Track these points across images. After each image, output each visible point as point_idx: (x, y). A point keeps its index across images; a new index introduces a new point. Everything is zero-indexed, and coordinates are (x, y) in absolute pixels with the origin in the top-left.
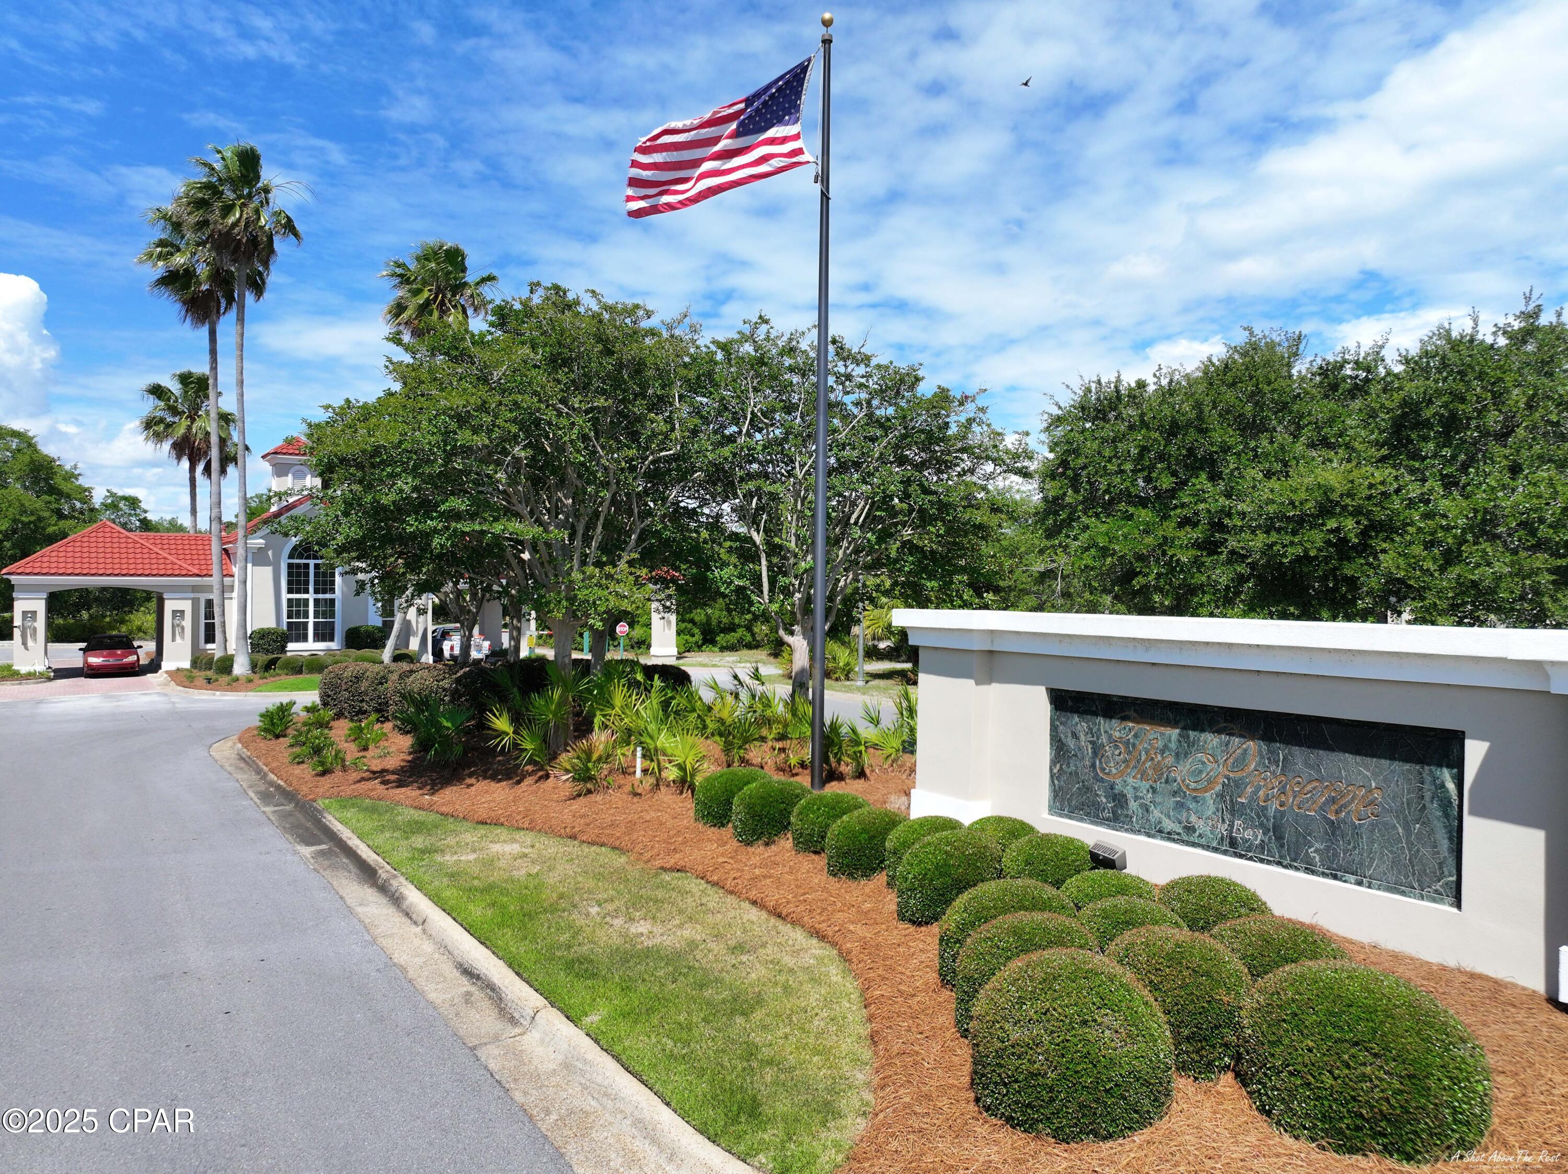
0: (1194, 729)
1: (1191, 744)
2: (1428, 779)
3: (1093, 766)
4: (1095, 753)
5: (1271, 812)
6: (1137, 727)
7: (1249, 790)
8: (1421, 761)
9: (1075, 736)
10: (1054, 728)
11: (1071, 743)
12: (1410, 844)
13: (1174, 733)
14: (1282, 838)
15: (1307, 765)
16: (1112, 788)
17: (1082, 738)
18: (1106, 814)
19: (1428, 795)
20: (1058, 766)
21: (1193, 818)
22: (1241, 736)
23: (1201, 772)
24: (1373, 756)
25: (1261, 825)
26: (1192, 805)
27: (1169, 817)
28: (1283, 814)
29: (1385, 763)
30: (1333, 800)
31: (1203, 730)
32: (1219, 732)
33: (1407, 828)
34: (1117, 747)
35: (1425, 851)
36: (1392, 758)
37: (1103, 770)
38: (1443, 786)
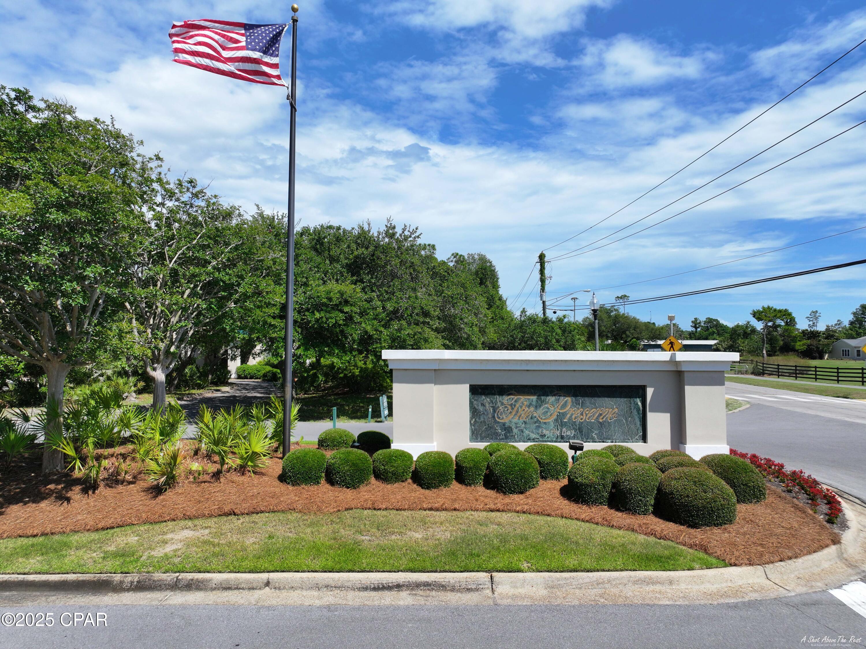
0: (543, 396)
1: (542, 402)
2: (633, 402)
3: (494, 417)
4: (494, 411)
5: (577, 423)
6: (516, 397)
7: (568, 416)
8: (630, 397)
9: (483, 405)
10: (471, 403)
11: (481, 408)
12: (627, 425)
13: (534, 398)
14: (582, 432)
15: (590, 403)
16: (504, 425)
17: (487, 405)
18: (501, 437)
19: (632, 408)
20: (474, 420)
21: (544, 431)
22: (564, 396)
23: (547, 412)
24: (614, 397)
25: (574, 428)
26: (544, 426)
27: (533, 433)
28: (582, 423)
29: (618, 399)
30: (601, 415)
31: (548, 396)
32: (555, 395)
33: (626, 420)
34: (506, 407)
35: (633, 426)
36: (621, 397)
37: (499, 418)
38: (637, 404)
